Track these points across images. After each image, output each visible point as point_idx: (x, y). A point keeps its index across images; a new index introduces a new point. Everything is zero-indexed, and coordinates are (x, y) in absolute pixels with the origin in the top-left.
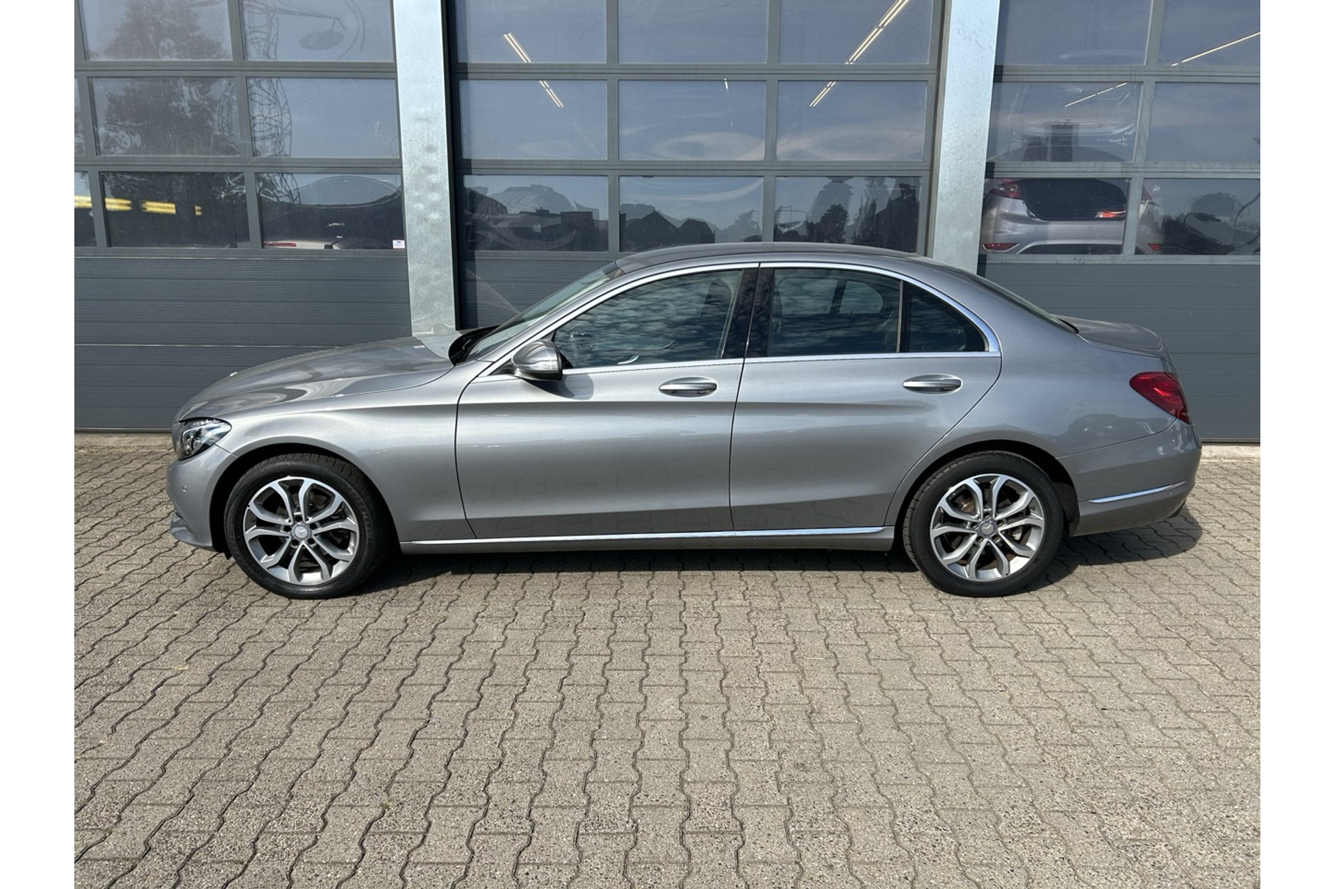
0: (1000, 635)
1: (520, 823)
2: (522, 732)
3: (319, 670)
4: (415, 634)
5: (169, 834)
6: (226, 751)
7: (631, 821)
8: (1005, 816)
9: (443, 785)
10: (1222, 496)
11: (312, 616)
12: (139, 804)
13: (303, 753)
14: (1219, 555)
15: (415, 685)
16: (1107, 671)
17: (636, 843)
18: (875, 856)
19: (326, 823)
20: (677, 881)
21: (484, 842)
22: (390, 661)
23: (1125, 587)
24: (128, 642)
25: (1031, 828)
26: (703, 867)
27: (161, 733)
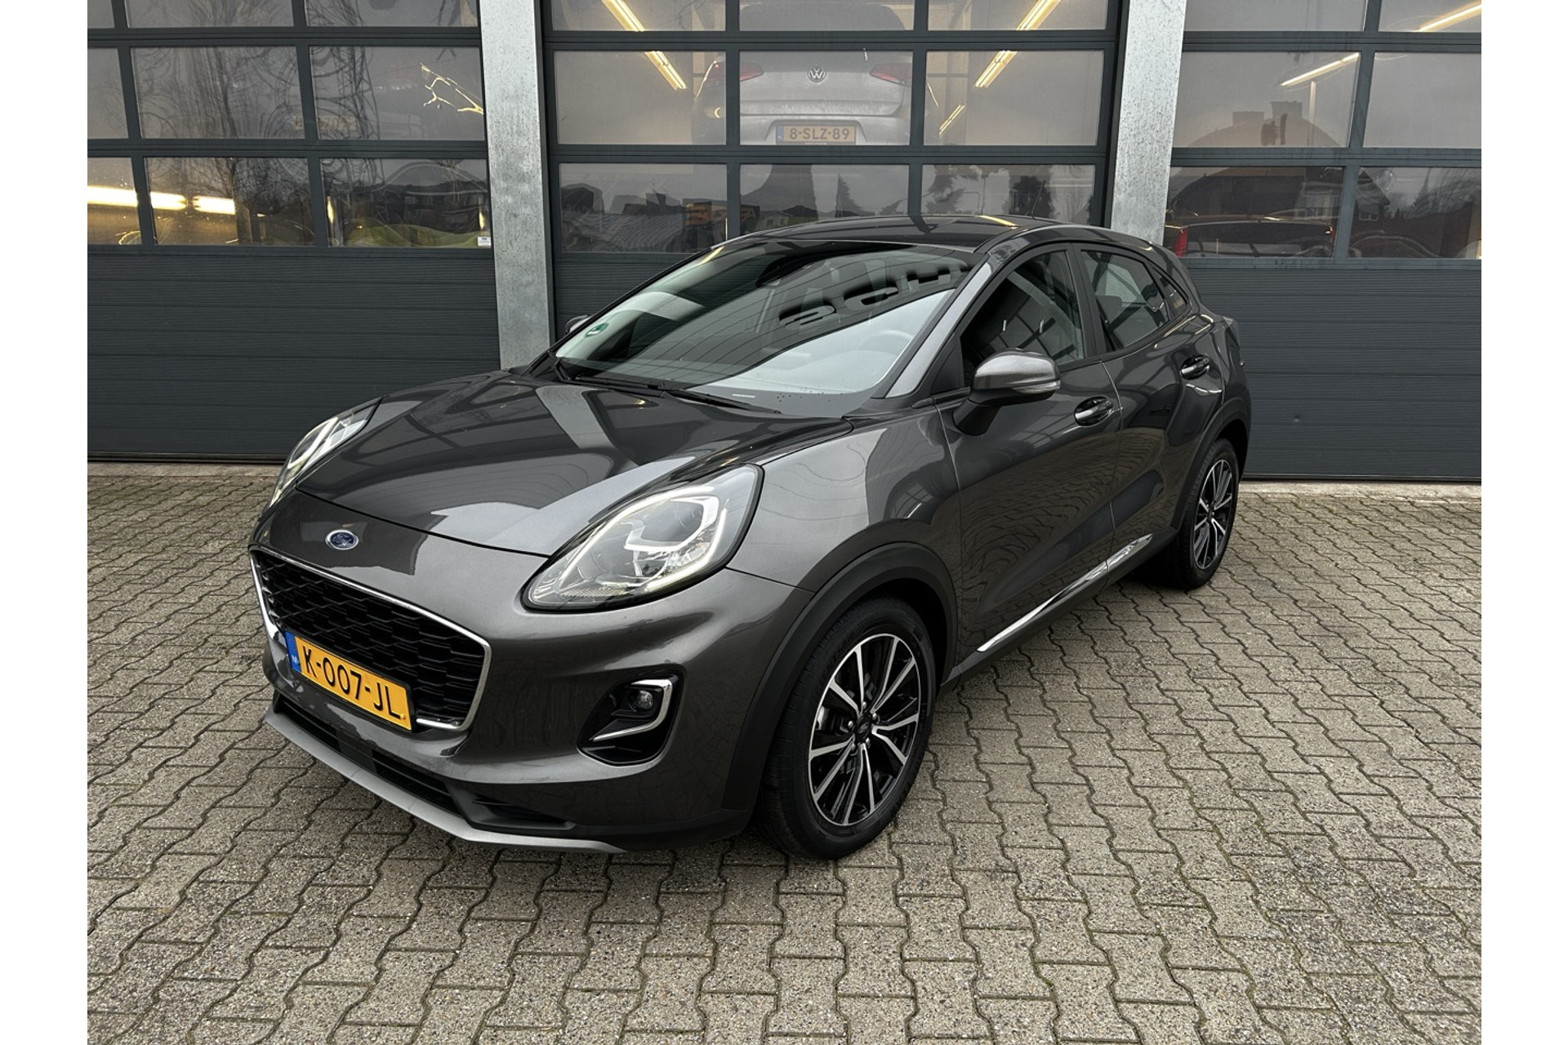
0: (1162, 691)
1: (595, 880)
5: (207, 883)
6: (273, 801)
7: (719, 879)
8: (1144, 883)
10: (1445, 542)
12: (176, 853)
13: (359, 803)
14: (1431, 607)
16: (1282, 731)
17: (723, 903)
18: (991, 921)
19: (380, 876)
20: (766, 943)
21: (553, 898)
23: (1314, 641)
24: (170, 685)
25: (1173, 896)
26: (796, 931)
27: (201, 780)
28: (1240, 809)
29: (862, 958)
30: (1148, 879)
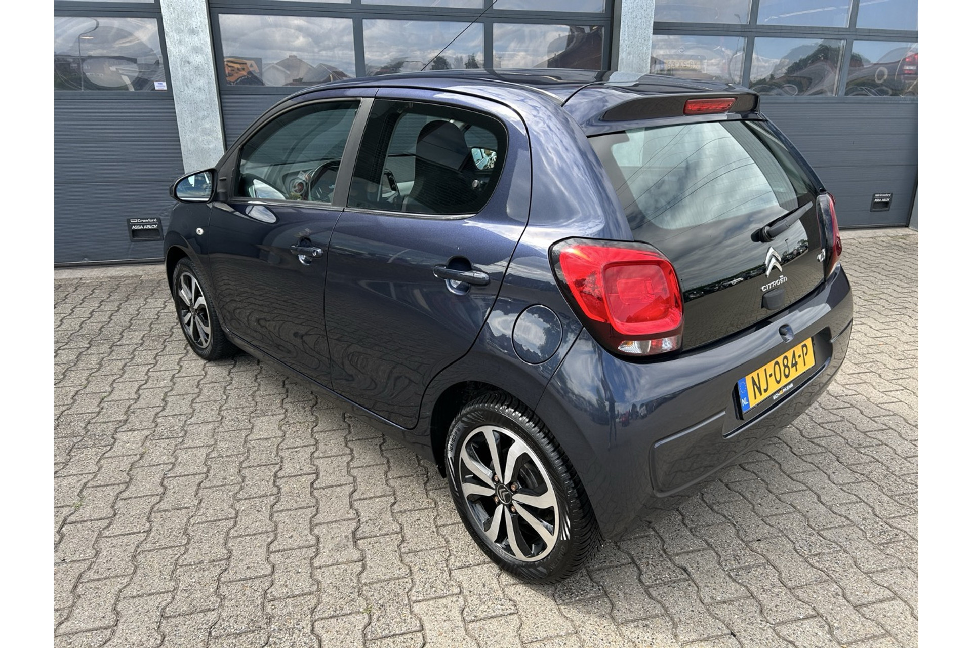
1: (502, 605)
2: (451, 518)
3: (223, 485)
4: (297, 440)
7: (595, 584)
8: (864, 528)
9: (410, 582)
11: (185, 434)
13: (255, 571)
15: (326, 487)
17: (612, 604)
18: (802, 579)
19: (320, 640)
21: (481, 629)
22: (288, 468)
26: (683, 619)
28: (871, 462)
29: (745, 631)
30: (863, 525)
